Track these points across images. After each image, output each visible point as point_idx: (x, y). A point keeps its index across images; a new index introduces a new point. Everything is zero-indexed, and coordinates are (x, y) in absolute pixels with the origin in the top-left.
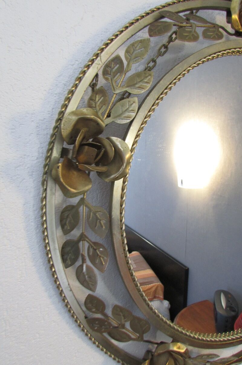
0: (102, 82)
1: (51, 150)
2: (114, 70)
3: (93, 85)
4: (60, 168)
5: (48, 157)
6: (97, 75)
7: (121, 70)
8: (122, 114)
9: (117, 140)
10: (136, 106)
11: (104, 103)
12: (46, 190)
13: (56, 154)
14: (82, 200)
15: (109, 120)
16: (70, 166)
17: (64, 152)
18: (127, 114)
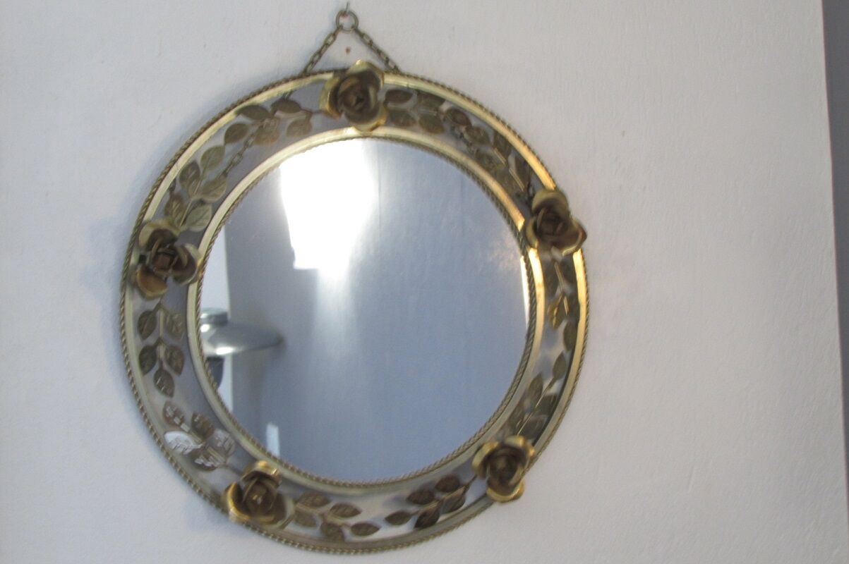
0: (178, 188)
1: (129, 257)
2: (191, 176)
3: (171, 189)
4: (138, 275)
5: (127, 263)
6: (175, 180)
7: (197, 177)
8: (197, 221)
9: (190, 248)
10: (209, 213)
11: (180, 210)
12: (124, 296)
13: (134, 260)
14: (159, 306)
15: (184, 228)
16: (147, 271)
17: (142, 259)
18: (201, 222)
